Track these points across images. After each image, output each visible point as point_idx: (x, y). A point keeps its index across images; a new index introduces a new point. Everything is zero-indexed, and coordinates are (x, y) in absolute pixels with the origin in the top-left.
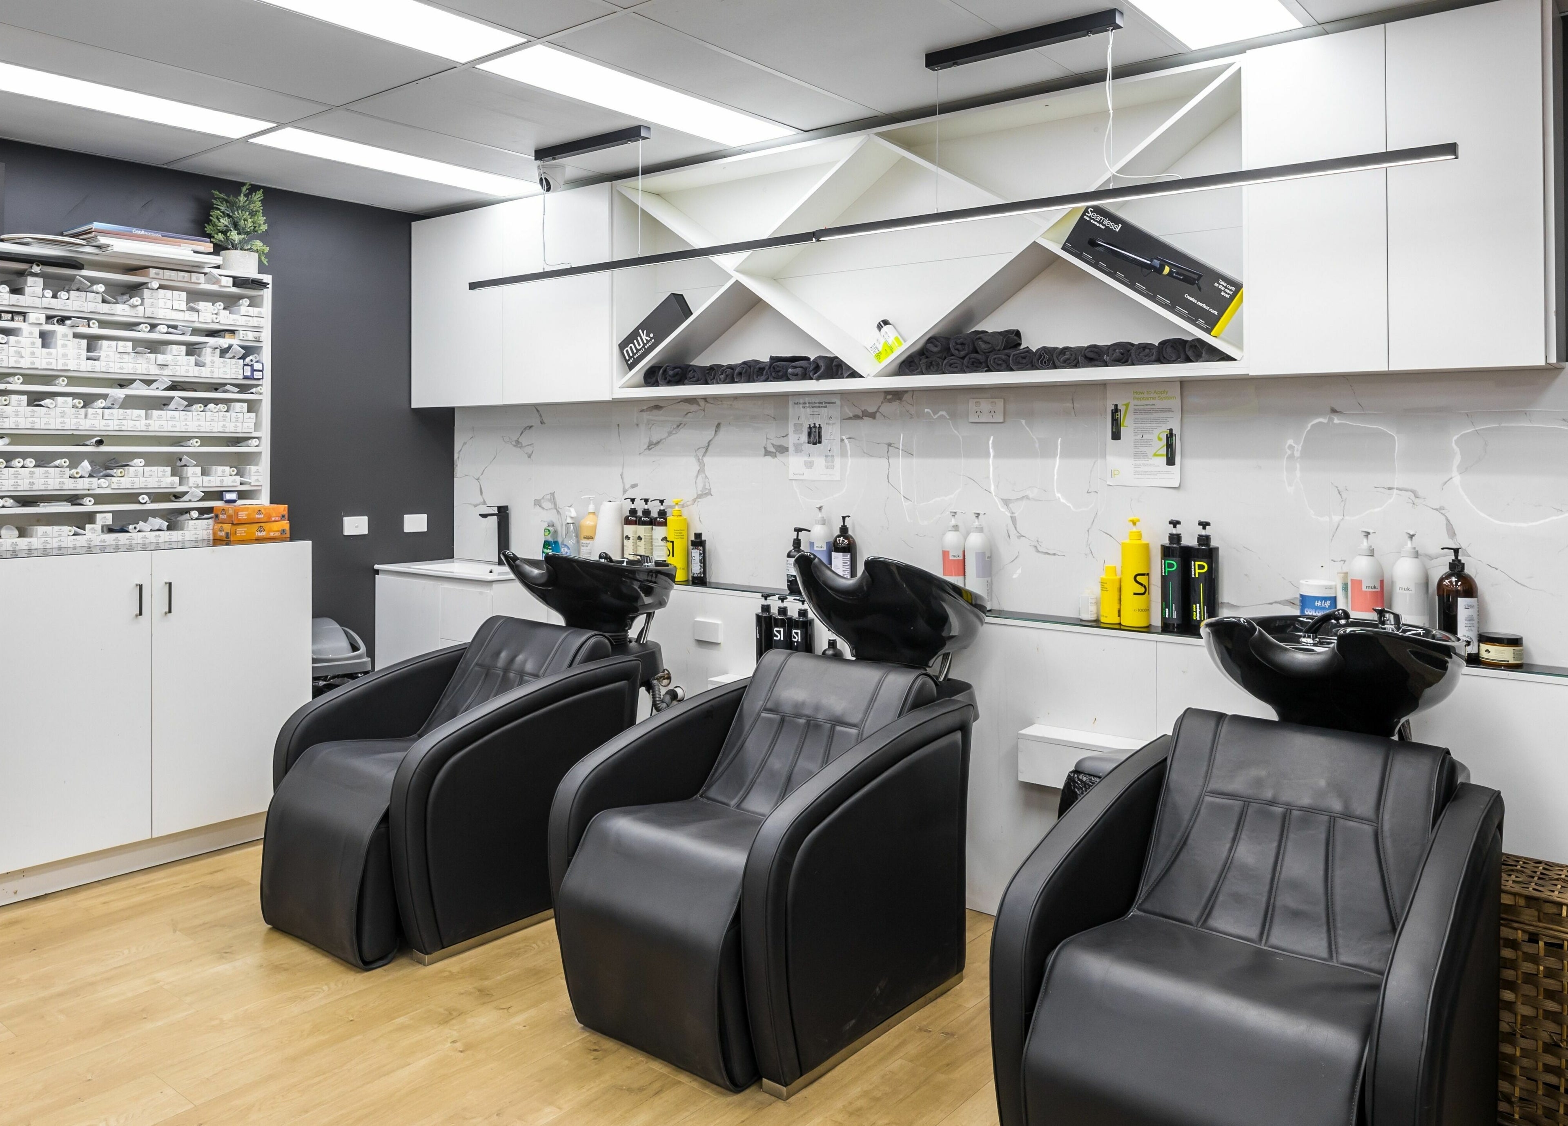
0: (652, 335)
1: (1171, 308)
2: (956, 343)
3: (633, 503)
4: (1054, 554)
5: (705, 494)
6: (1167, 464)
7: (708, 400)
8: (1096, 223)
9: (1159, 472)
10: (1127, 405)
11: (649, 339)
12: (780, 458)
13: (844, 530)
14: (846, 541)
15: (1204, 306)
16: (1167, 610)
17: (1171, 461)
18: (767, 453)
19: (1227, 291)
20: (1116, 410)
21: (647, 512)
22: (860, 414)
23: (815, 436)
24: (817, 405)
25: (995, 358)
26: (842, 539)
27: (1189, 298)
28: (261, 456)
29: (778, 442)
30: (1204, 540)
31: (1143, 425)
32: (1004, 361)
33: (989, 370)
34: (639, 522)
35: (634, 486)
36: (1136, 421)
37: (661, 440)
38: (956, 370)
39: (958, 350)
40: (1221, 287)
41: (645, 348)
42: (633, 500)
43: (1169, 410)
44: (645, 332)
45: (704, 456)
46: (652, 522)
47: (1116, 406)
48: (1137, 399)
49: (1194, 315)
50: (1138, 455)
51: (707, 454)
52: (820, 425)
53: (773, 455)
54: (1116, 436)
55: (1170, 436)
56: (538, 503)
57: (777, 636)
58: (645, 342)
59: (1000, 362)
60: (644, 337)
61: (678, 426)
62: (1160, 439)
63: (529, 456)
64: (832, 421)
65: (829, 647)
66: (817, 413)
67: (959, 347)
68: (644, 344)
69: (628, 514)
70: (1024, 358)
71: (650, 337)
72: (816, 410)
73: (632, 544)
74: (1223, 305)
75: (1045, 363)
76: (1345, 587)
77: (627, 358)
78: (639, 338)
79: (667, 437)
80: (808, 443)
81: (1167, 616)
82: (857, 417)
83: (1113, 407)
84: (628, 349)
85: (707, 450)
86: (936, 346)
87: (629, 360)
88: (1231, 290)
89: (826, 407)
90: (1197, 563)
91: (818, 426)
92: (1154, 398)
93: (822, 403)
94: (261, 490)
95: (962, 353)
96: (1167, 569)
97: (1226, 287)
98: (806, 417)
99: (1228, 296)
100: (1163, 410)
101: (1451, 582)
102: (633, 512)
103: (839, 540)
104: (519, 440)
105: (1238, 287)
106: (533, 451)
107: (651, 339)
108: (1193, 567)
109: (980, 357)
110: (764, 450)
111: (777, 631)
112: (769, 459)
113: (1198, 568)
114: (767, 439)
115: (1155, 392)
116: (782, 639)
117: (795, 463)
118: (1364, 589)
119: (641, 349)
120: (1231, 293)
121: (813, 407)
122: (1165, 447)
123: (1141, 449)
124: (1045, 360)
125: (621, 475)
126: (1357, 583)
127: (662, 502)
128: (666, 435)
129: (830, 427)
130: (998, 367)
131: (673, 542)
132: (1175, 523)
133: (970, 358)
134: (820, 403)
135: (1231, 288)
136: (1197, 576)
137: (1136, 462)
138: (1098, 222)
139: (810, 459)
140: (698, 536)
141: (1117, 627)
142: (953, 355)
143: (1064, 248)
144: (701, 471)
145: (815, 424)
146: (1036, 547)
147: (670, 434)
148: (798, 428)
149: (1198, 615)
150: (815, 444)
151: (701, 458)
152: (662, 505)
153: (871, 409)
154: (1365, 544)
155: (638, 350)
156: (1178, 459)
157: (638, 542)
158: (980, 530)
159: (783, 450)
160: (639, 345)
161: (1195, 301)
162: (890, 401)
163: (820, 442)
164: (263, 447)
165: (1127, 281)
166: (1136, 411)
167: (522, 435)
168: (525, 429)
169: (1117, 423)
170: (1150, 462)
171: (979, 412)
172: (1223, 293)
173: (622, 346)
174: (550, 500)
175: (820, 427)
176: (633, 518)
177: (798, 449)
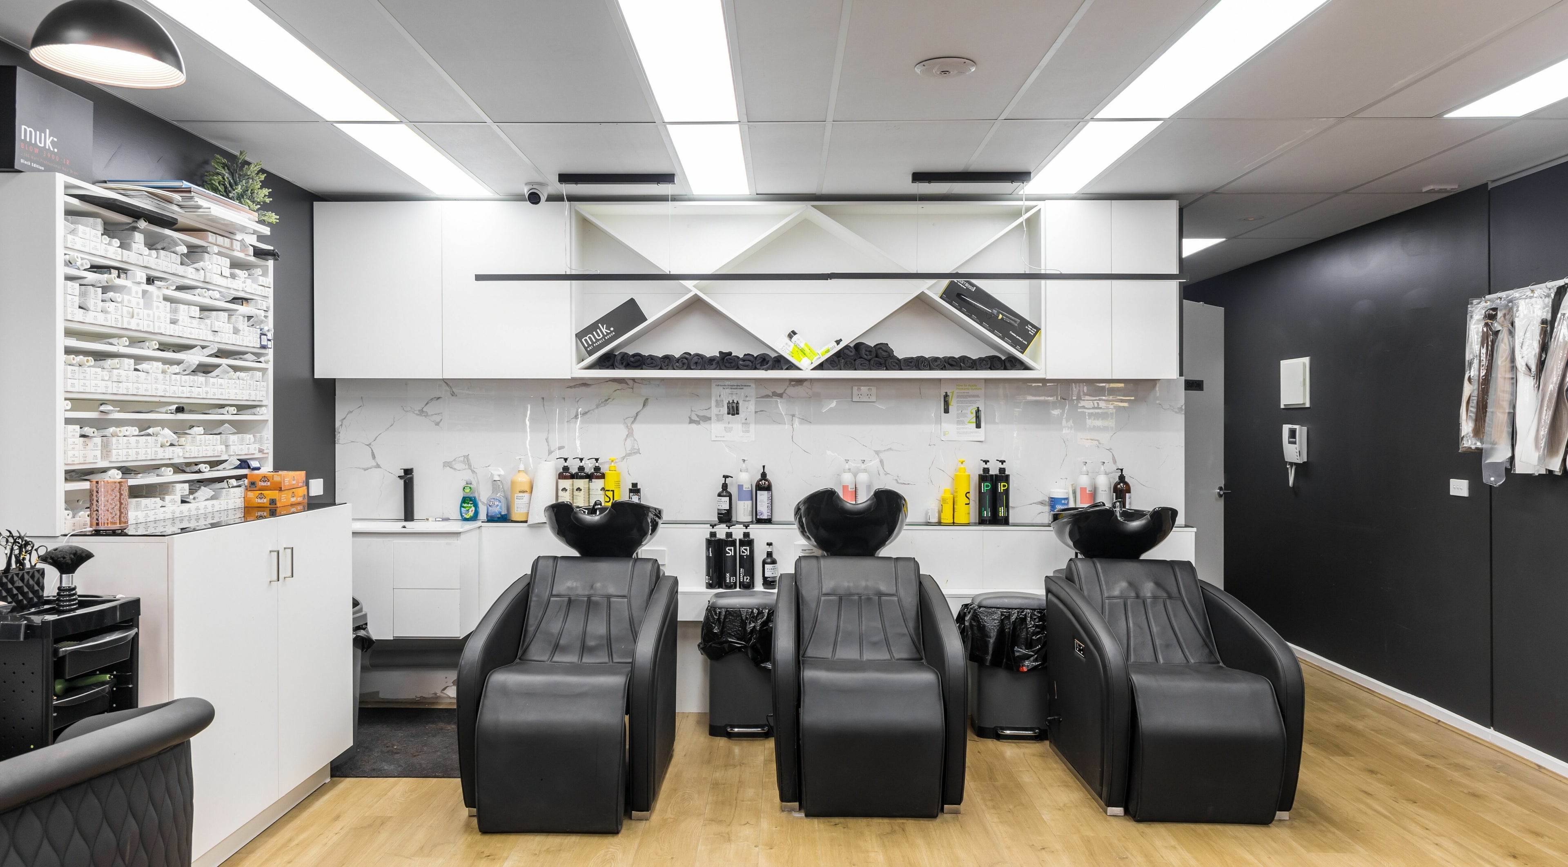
0: (612, 329)
1: (1002, 339)
2: (866, 351)
3: (566, 462)
4: (909, 484)
5: (634, 453)
6: (976, 428)
7: (636, 381)
8: (961, 285)
9: (972, 432)
10: (953, 393)
11: (609, 332)
12: (703, 426)
13: (764, 475)
14: (767, 482)
15: (1020, 339)
16: (985, 512)
17: (978, 426)
18: (691, 421)
19: (1032, 331)
20: (946, 396)
21: (581, 469)
22: (771, 394)
23: (734, 410)
24: (735, 387)
25: (892, 362)
26: (763, 481)
27: (1012, 333)
28: (266, 423)
29: (701, 413)
30: (1002, 470)
31: (962, 405)
32: (896, 363)
33: (887, 369)
34: (573, 477)
35: (560, 448)
36: (958, 402)
37: (588, 411)
38: (865, 368)
39: (866, 355)
40: (1029, 329)
41: (605, 339)
42: (566, 460)
43: (978, 396)
44: (605, 326)
45: (633, 422)
46: (590, 477)
47: (946, 393)
48: (958, 389)
49: (1015, 343)
50: (959, 423)
51: (636, 421)
52: (737, 401)
53: (697, 423)
54: (946, 411)
55: (978, 411)
56: (448, 464)
57: (729, 553)
58: (605, 334)
59: (894, 364)
60: (604, 330)
61: (606, 400)
62: (972, 413)
63: (437, 424)
64: (747, 399)
65: (767, 557)
66: (735, 393)
67: (867, 353)
68: (604, 336)
69: (562, 471)
70: (911, 362)
71: (610, 330)
72: (735, 390)
73: (569, 495)
74: (1030, 339)
75: (925, 366)
76: (1074, 493)
77: (586, 346)
78: (598, 330)
79: (595, 409)
80: (728, 414)
81: (985, 516)
82: (767, 396)
83: (945, 394)
84: (587, 338)
85: (635, 419)
86: (851, 352)
87: (588, 347)
88: (1034, 331)
89: (743, 388)
90: (1002, 484)
91: (736, 402)
92: (968, 389)
93: (739, 386)
94: (268, 457)
95: (869, 357)
96: (985, 488)
97: (1031, 329)
98: (727, 396)
99: (1032, 334)
100: (974, 396)
101: (1121, 486)
102: (566, 469)
103: (762, 483)
104: (424, 410)
105: (1038, 329)
106: (441, 420)
107: (612, 332)
108: (999, 486)
109: (882, 361)
110: (689, 419)
111: (728, 549)
112: (693, 426)
113: (1001, 488)
114: (692, 411)
115: (969, 385)
116: (733, 554)
117: (716, 428)
118: (1088, 492)
119: (601, 339)
120: (1034, 332)
121: (731, 388)
122: (975, 418)
123: (961, 419)
124: (925, 364)
125: (547, 439)
126: (1083, 490)
127: (597, 460)
128: (595, 407)
129: (746, 403)
130: (894, 368)
131: (613, 491)
132: (986, 462)
133: (875, 361)
134: (737, 386)
135: (1034, 330)
136: (1002, 491)
137: (958, 427)
138: (962, 284)
139: (730, 425)
140: (635, 485)
141: (952, 524)
142: (861, 358)
143: (941, 297)
144: (630, 434)
145: (733, 400)
146: (897, 480)
147: (598, 406)
148: (718, 403)
149: (1003, 513)
150: (733, 415)
151: (629, 425)
152: (597, 462)
153: (779, 391)
154: (1085, 468)
155: (597, 340)
156: (983, 424)
157: (576, 493)
158: (865, 471)
159: (707, 419)
160: (599, 336)
161: (1015, 335)
162: (794, 386)
163: (738, 414)
164: (267, 414)
165: (978, 321)
166: (958, 397)
167: (427, 405)
168: (432, 399)
169: (947, 403)
170: (966, 426)
171: (860, 395)
172: (1030, 332)
173: (580, 336)
174: (463, 462)
175: (738, 403)
176: (565, 474)
177: (719, 418)
